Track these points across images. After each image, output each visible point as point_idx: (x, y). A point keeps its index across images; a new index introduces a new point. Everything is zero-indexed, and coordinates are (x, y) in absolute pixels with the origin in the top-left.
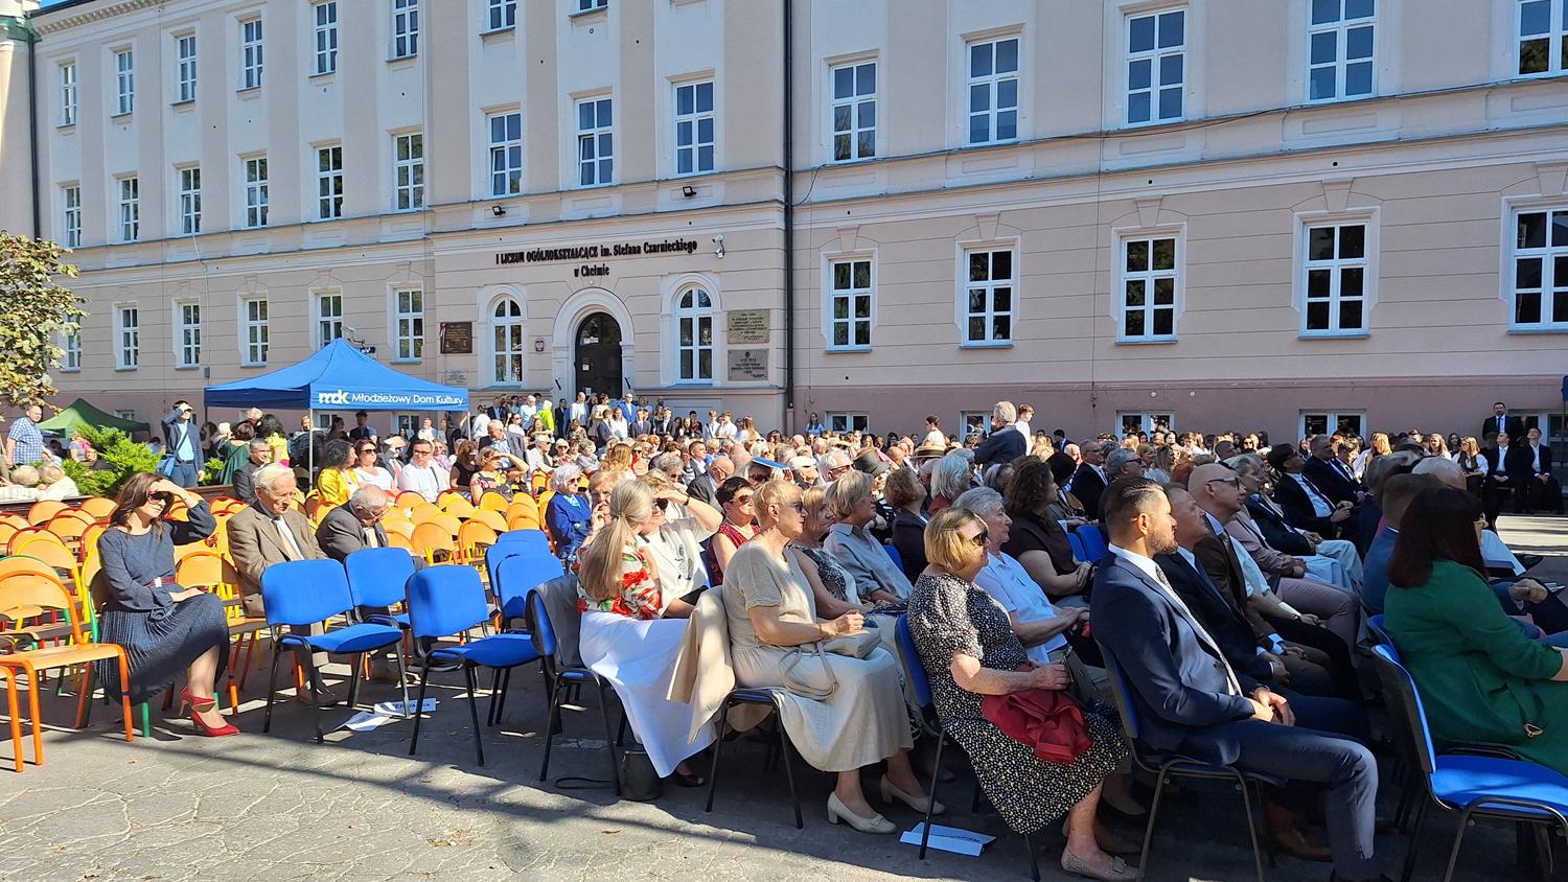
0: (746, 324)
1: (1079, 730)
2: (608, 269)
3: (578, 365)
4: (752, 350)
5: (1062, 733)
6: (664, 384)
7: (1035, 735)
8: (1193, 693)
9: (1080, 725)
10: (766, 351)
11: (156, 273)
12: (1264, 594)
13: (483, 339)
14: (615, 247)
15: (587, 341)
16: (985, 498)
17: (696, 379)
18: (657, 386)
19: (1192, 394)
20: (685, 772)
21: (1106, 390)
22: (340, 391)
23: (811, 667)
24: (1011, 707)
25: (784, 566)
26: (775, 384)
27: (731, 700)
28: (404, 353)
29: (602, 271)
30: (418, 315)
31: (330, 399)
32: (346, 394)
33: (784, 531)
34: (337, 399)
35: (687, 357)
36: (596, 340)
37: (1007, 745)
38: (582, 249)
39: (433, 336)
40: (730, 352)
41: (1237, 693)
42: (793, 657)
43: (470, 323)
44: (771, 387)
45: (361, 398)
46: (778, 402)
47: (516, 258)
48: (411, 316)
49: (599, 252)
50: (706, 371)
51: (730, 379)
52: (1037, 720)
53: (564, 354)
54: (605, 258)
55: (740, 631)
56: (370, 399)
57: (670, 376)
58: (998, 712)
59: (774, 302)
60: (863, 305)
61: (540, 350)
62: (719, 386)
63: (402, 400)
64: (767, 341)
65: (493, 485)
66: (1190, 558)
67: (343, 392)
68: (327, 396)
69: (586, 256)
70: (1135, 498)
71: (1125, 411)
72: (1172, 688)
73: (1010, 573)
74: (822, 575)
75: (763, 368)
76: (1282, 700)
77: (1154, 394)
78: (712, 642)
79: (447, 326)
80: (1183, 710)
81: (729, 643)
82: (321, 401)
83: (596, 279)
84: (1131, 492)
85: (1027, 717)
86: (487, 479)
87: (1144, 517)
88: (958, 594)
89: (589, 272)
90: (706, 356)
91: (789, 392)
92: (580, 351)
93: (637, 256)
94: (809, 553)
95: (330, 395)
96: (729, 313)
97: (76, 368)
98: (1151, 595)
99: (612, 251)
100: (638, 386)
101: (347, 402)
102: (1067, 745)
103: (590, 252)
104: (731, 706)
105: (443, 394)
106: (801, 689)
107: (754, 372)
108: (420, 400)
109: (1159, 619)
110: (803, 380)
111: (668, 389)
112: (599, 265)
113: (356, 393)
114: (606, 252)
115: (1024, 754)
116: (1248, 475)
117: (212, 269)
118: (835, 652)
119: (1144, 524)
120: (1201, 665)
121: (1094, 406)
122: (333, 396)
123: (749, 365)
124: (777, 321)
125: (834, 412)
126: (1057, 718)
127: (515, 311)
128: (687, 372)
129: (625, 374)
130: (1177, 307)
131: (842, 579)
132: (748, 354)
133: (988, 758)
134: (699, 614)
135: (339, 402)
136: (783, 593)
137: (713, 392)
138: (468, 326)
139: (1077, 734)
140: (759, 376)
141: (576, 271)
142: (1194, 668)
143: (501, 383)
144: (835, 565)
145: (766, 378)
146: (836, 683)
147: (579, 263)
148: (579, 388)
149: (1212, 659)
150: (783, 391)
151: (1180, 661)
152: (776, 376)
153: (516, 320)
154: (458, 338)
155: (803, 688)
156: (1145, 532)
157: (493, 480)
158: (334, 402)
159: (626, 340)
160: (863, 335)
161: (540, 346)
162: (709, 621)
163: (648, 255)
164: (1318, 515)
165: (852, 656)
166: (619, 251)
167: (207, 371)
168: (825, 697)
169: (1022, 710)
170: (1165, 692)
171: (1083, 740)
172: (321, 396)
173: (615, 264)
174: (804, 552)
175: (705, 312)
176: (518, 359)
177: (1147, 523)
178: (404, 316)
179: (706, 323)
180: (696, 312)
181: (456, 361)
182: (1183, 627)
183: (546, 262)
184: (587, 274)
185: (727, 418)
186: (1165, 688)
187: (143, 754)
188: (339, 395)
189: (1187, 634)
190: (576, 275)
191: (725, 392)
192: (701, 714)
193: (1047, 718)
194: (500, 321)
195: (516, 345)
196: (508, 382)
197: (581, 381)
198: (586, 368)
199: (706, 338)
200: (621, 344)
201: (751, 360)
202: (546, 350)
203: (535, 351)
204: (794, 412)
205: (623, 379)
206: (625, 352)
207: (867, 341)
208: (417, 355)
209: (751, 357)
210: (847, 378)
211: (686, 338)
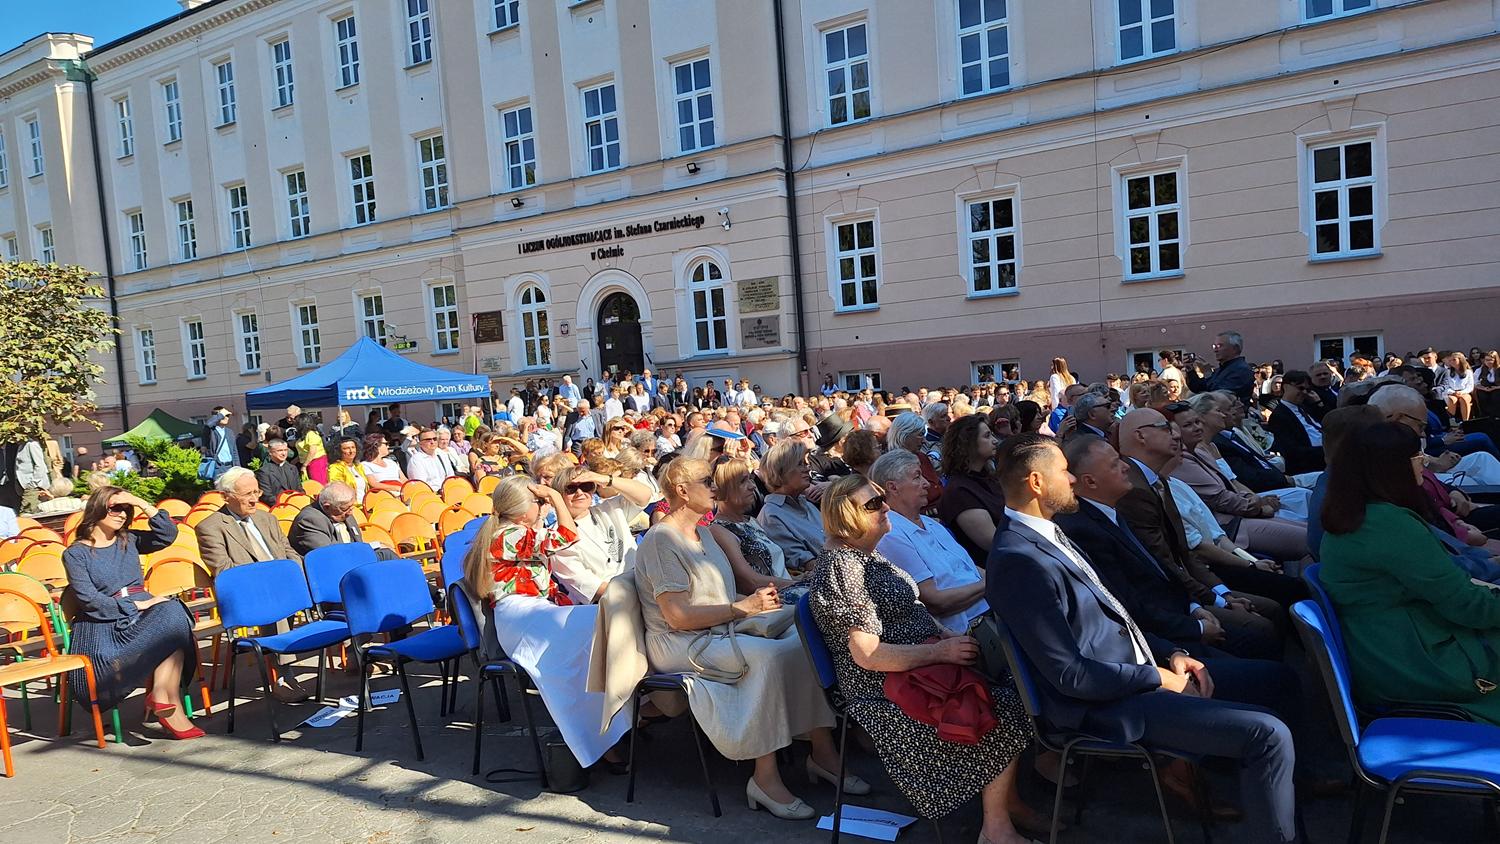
0: (757, 292)
1: (983, 707)
2: (622, 250)
3: (601, 344)
4: (764, 318)
5: (965, 712)
6: (682, 356)
7: (937, 715)
8: (1093, 666)
9: (984, 701)
10: (777, 317)
11: (215, 287)
12: (1216, 541)
13: (513, 326)
14: (628, 228)
15: (608, 321)
16: (899, 462)
17: (713, 350)
18: (675, 359)
19: (1203, 327)
20: (613, 760)
21: (1114, 329)
22: (366, 387)
23: (721, 650)
24: (913, 686)
25: (694, 545)
26: (788, 348)
27: (643, 688)
28: (442, 345)
29: (618, 252)
30: (452, 308)
31: (357, 395)
32: (372, 389)
33: (696, 508)
34: (363, 394)
35: (702, 329)
36: (616, 319)
37: (910, 727)
38: (596, 232)
39: (467, 326)
40: (742, 321)
41: (1148, 662)
42: (703, 640)
43: (500, 312)
44: (784, 352)
45: (386, 392)
46: (790, 367)
47: (535, 247)
48: (446, 310)
49: (613, 234)
50: (721, 341)
51: (744, 347)
52: (939, 699)
53: (587, 335)
54: (618, 240)
55: (652, 615)
56: (395, 392)
57: (688, 348)
58: (900, 692)
59: (781, 268)
60: (869, 265)
61: (565, 333)
62: (734, 355)
63: (425, 390)
64: (777, 307)
65: (495, 468)
66: (1112, 514)
67: (369, 388)
68: (354, 392)
69: (601, 239)
70: (1026, 456)
71: (1135, 350)
72: (1067, 661)
73: (929, 538)
74: (745, 550)
75: (775, 334)
76: (1199, 666)
77: (1164, 330)
78: (621, 630)
79: (479, 317)
80: (1081, 685)
81: (642, 628)
82: (349, 398)
83: (613, 260)
84: (1020, 450)
85: (928, 696)
86: (490, 463)
87: (1036, 475)
88: (854, 570)
89: (605, 254)
90: (720, 327)
91: (802, 355)
92: (603, 331)
93: (649, 235)
94: (732, 528)
95: (357, 391)
96: (739, 283)
97: (153, 380)
98: (1045, 561)
99: (624, 232)
100: (659, 360)
101: (373, 397)
102: (969, 725)
103: (604, 235)
104: (643, 694)
105: (465, 382)
106: (712, 674)
107: (768, 339)
108: (443, 389)
109: (1054, 587)
110: (814, 343)
111: (686, 361)
112: (614, 247)
113: (382, 388)
114: (619, 234)
115: (928, 735)
116: (1212, 411)
117: (264, 279)
118: (746, 632)
119: (1037, 484)
120: (1105, 632)
121: (1104, 346)
122: (360, 392)
123: (761, 332)
124: (785, 287)
125: (848, 372)
126: (960, 696)
127: (540, 298)
128: (703, 344)
129: (645, 350)
130: (1183, 240)
131: (767, 552)
132: (759, 321)
133: (891, 740)
134: (607, 601)
135: (366, 397)
136: (694, 577)
137: (729, 361)
138: (497, 315)
139: (981, 712)
140: (772, 342)
141: (593, 255)
142: (1097, 636)
143: (533, 367)
144: (760, 539)
145: (779, 344)
146: (746, 665)
147: (595, 246)
148: (604, 367)
149: (1116, 626)
150: (796, 355)
151: (1079, 631)
152: (787, 340)
153: (541, 306)
154: (489, 327)
155: (716, 673)
156: (1039, 492)
157: (496, 464)
158: (361, 397)
159: (645, 316)
160: (870, 294)
161: (565, 329)
162: (617, 608)
163: (659, 233)
164: (1313, 445)
165: (763, 636)
166: (633, 231)
167: (268, 375)
168: (736, 680)
169: (923, 689)
170: (1060, 666)
171: (987, 717)
172: (349, 392)
173: (628, 244)
174: (727, 527)
175: (716, 284)
176: (544, 343)
177: (1041, 482)
178: (440, 310)
179: (718, 295)
180: (708, 285)
181: (489, 349)
182: (1081, 593)
183: (565, 248)
184: (603, 257)
185: (746, 386)
186: (1060, 662)
187: (109, 761)
188: (366, 390)
189: (1087, 600)
190: (593, 258)
191: (739, 361)
192: (611, 705)
193: (949, 696)
194: (527, 308)
195: (543, 330)
196: (539, 365)
197: (605, 360)
198: (609, 347)
199: (719, 310)
200: (639, 321)
201: (763, 327)
202: (571, 332)
203: (560, 334)
204: (808, 375)
205: (645, 356)
206: (644, 329)
207: (874, 300)
208: (454, 346)
209: (763, 324)
210: (857, 338)
211: (701, 311)
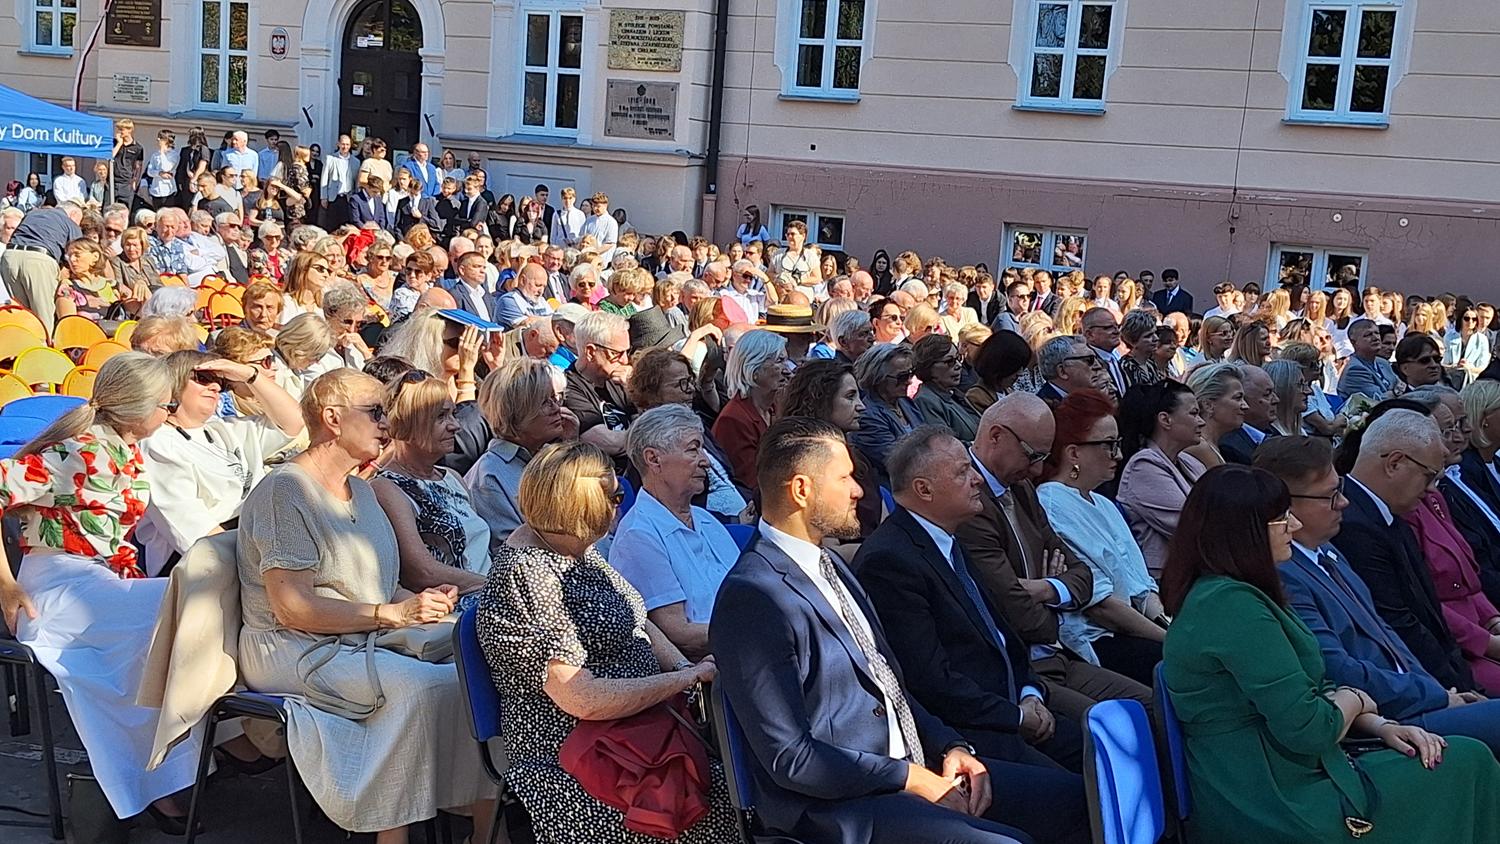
0: (642, 34)
3: (345, 84)
4: (649, 84)
6: (493, 131)
10: (674, 87)
13: (180, 23)
15: (363, 42)
17: (550, 128)
18: (476, 134)
19: (1404, 222)
21: (1257, 203)
26: (686, 149)
28: (45, 38)
35: (535, 86)
36: (378, 41)
39: (92, 9)
40: (611, 84)
44: (678, 153)
46: (687, 181)
50: (567, 115)
51: (608, 132)
53: (320, 62)
57: (504, 118)
60: (852, 17)
61: (279, 53)
62: (588, 143)
64: (677, 69)
71: (1285, 244)
75: (667, 118)
77: (1337, 217)
90: (569, 88)
91: (710, 164)
92: (351, 61)
96: (614, 12)
100: (448, 131)
107: (654, 124)
110: (737, 144)
111: (499, 141)
121: (1232, 230)
123: (642, 110)
124: (696, 33)
125: (787, 207)
128: (534, 117)
129: (426, 107)
130: (1397, 64)
132: (641, 89)
137: (576, 154)
140: (660, 131)
143: (212, 106)
145: (671, 136)
148: (345, 129)
150: (700, 162)
152: (688, 133)
154: (136, 18)
159: (431, 45)
160: (848, 72)
161: (278, 45)
175: (571, 7)
176: (238, 65)
179: (571, 28)
180: (555, 6)
181: (132, 59)
185: (603, 208)
191: (595, 156)
195: (239, 38)
196: (223, 104)
197: (349, 115)
198: (359, 90)
199: (569, 58)
200: (421, 52)
201: (646, 101)
202: (289, 53)
203: (270, 53)
204: (716, 201)
205: (422, 117)
206: (427, 69)
207: (854, 85)
208: (67, 39)
209: (647, 95)
210: (813, 147)
211: (537, 52)
